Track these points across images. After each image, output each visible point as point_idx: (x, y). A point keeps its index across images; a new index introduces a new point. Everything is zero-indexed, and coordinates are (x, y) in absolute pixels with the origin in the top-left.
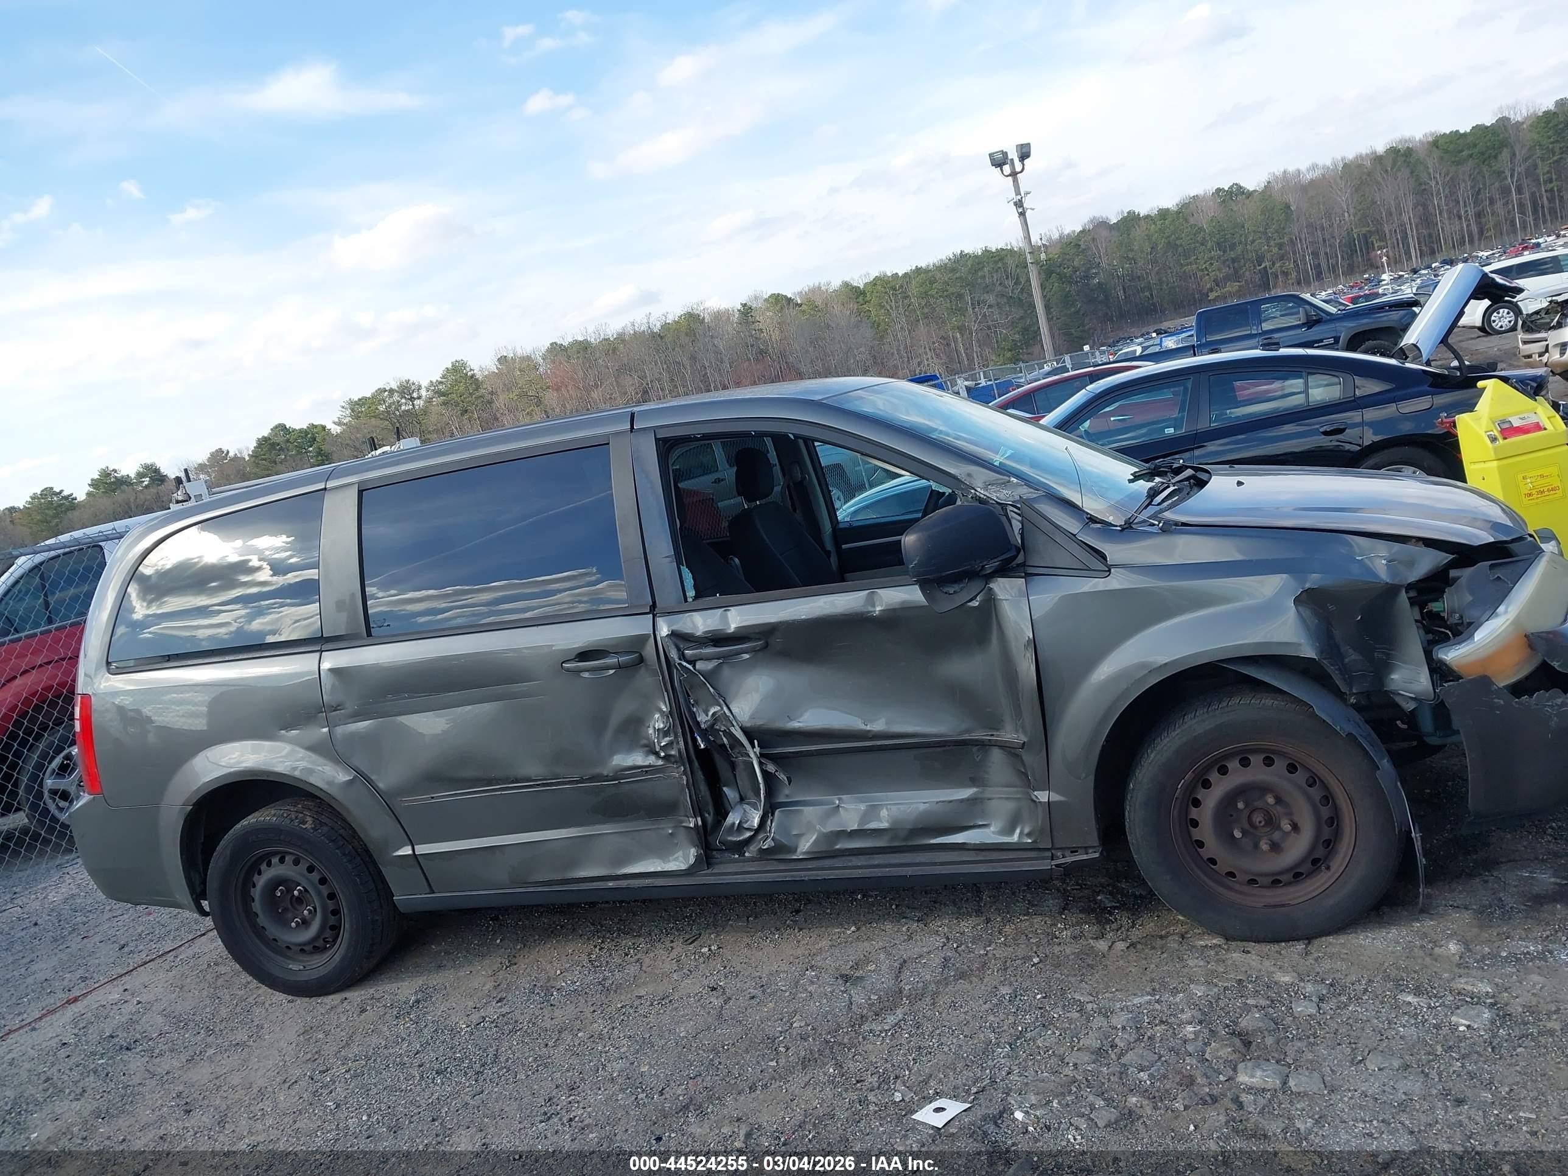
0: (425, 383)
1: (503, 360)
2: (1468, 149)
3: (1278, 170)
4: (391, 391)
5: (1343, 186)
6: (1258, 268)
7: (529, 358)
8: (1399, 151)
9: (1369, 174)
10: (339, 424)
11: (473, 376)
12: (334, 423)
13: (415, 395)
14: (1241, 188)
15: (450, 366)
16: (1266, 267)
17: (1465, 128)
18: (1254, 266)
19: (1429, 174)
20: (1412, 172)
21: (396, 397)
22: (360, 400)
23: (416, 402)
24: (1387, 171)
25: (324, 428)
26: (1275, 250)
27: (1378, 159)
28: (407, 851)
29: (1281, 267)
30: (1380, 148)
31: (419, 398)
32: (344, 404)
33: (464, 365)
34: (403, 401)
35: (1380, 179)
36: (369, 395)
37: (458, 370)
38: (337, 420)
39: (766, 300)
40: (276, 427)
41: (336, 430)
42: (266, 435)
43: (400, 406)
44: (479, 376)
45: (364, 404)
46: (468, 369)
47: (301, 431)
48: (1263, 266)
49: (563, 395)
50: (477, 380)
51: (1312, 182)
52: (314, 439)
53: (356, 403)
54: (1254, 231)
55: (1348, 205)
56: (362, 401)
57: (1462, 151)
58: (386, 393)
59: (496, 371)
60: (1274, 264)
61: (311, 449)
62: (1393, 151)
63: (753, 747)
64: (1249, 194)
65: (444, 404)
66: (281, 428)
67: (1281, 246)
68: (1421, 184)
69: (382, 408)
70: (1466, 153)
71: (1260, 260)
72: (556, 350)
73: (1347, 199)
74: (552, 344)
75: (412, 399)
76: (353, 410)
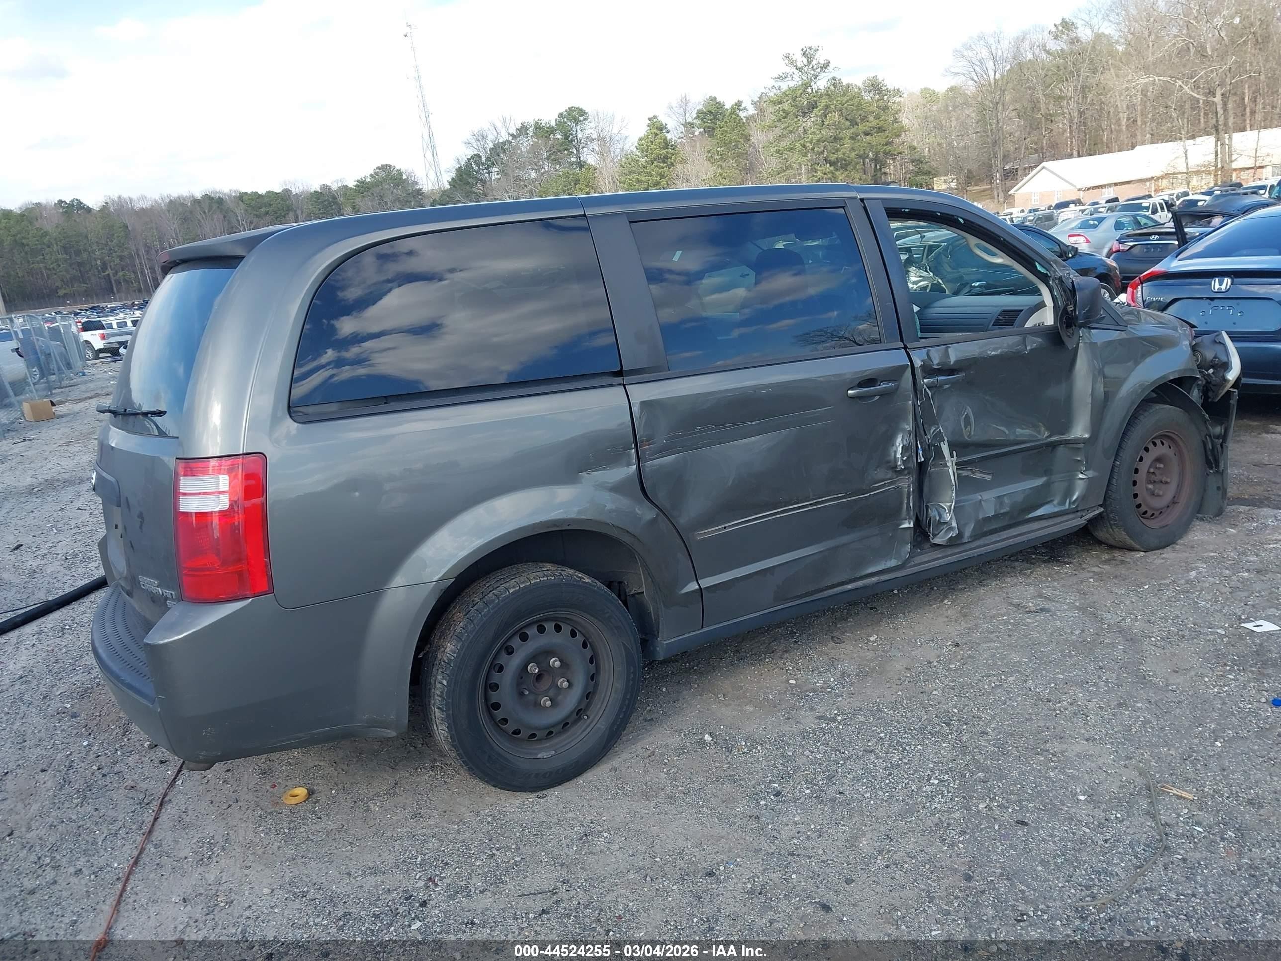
2: (265, 207)
3: (115, 196)
5: (170, 218)
6: (103, 274)
8: (213, 198)
9: (191, 212)
14: (81, 203)
16: (109, 274)
17: (262, 191)
18: (99, 271)
19: (238, 221)
20: (225, 217)
24: (205, 212)
26: (118, 261)
27: (196, 202)
28: (693, 586)
29: (124, 275)
30: (198, 195)
35: (199, 217)
48: (107, 273)
51: (143, 210)
54: (97, 242)
55: (176, 234)
57: (260, 208)
60: (116, 273)
62: (208, 198)
63: (952, 456)
64: (89, 210)
67: (121, 258)
68: (232, 227)
70: (263, 210)
71: (105, 267)
73: (175, 229)
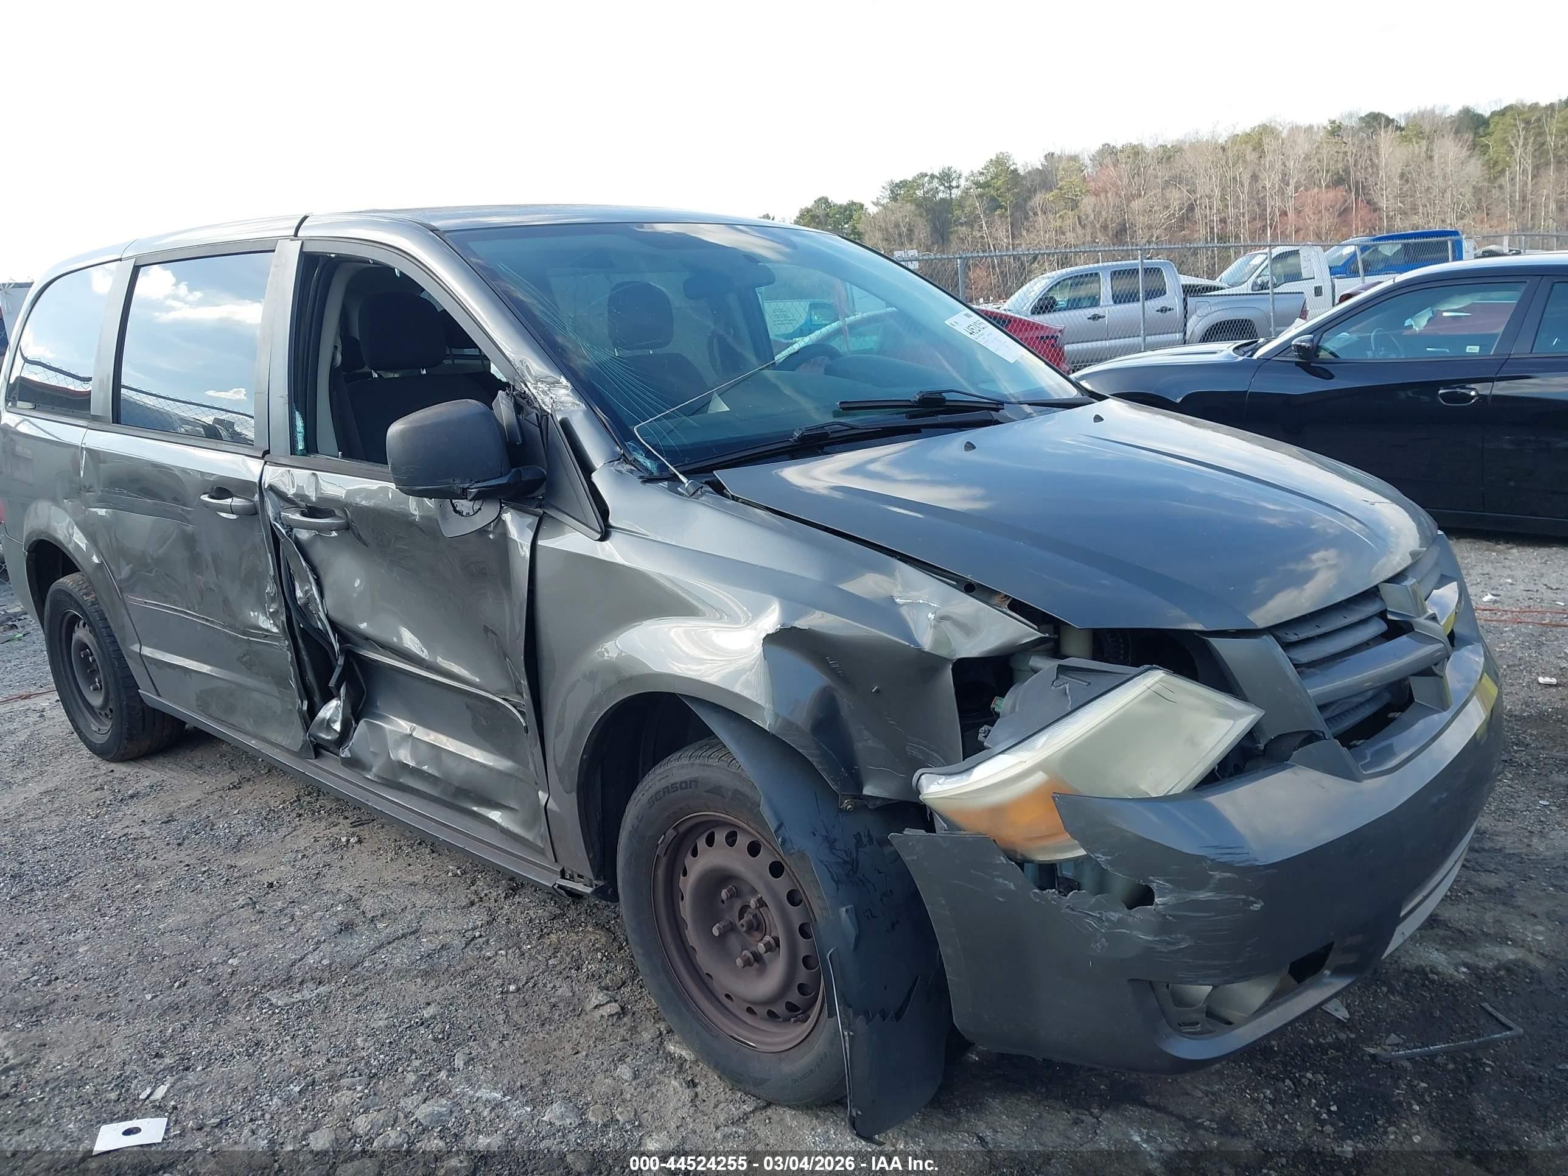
0: (966, 173)
1: (1050, 156)
4: (933, 176)
7: (1074, 158)
10: (876, 204)
11: (1016, 170)
12: (873, 203)
13: (954, 184)
15: (994, 158)
21: (935, 182)
22: (901, 182)
23: (954, 191)
25: (862, 206)
31: (957, 187)
32: (885, 185)
33: (1008, 157)
34: (942, 188)
36: (910, 179)
37: (1000, 162)
38: (875, 200)
39: (1361, 119)
40: (820, 200)
41: (873, 210)
42: (809, 207)
43: (938, 193)
44: (1021, 172)
45: (904, 186)
46: (1011, 163)
47: (841, 207)
49: (1100, 200)
50: (1018, 174)
52: (851, 217)
53: (897, 185)
56: (903, 184)
58: (927, 179)
59: (1041, 168)
61: (846, 226)
65: (981, 196)
66: (824, 201)
69: (920, 193)
72: (1108, 152)
74: (1104, 145)
75: (950, 188)
76: (892, 191)
